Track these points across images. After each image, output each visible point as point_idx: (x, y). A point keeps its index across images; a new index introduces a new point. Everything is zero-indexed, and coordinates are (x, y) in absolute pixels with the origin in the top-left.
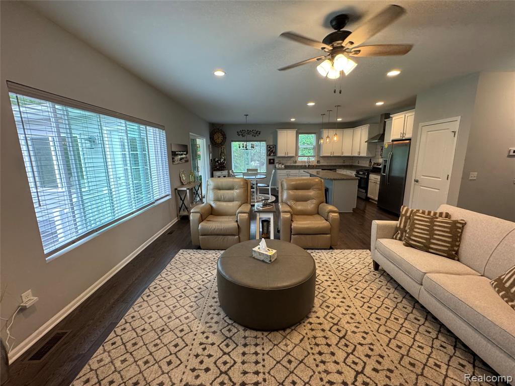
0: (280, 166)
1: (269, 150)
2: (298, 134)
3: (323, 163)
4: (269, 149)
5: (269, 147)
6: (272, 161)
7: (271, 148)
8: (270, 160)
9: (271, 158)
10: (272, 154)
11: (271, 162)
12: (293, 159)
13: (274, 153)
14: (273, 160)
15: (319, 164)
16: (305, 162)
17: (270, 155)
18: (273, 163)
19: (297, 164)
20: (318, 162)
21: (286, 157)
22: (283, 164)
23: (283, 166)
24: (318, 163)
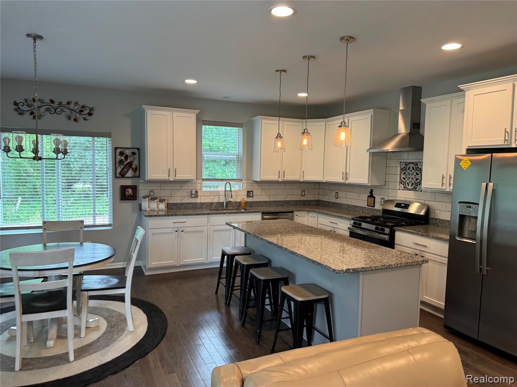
0: (154, 205)
1: (121, 162)
2: (201, 122)
3: (260, 196)
4: (118, 158)
5: (121, 154)
6: (130, 192)
7: (126, 157)
8: (124, 188)
9: (128, 182)
10: (130, 173)
11: (127, 194)
12: (188, 187)
13: (135, 170)
14: (134, 188)
15: (250, 200)
16: (217, 194)
17: (122, 175)
18: (134, 197)
19: (198, 200)
20: (249, 194)
21: (171, 182)
22: (161, 201)
23: (162, 206)
24: (248, 196)
